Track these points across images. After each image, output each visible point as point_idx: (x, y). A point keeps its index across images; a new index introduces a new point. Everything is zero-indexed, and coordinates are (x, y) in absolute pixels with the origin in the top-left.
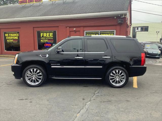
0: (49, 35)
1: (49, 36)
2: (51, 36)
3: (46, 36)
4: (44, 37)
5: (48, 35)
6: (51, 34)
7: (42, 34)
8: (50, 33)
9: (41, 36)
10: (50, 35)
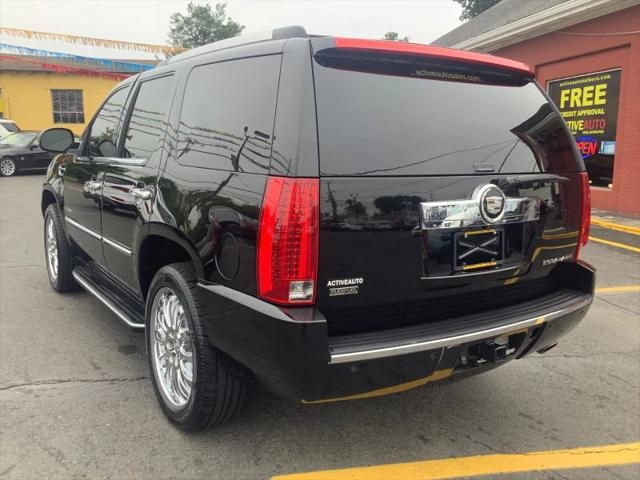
0: (591, 95)
1: (590, 103)
2: (598, 102)
3: (579, 105)
4: (572, 109)
5: (586, 96)
6: (599, 87)
7: (566, 95)
8: (594, 84)
9: (562, 106)
10: (593, 99)
